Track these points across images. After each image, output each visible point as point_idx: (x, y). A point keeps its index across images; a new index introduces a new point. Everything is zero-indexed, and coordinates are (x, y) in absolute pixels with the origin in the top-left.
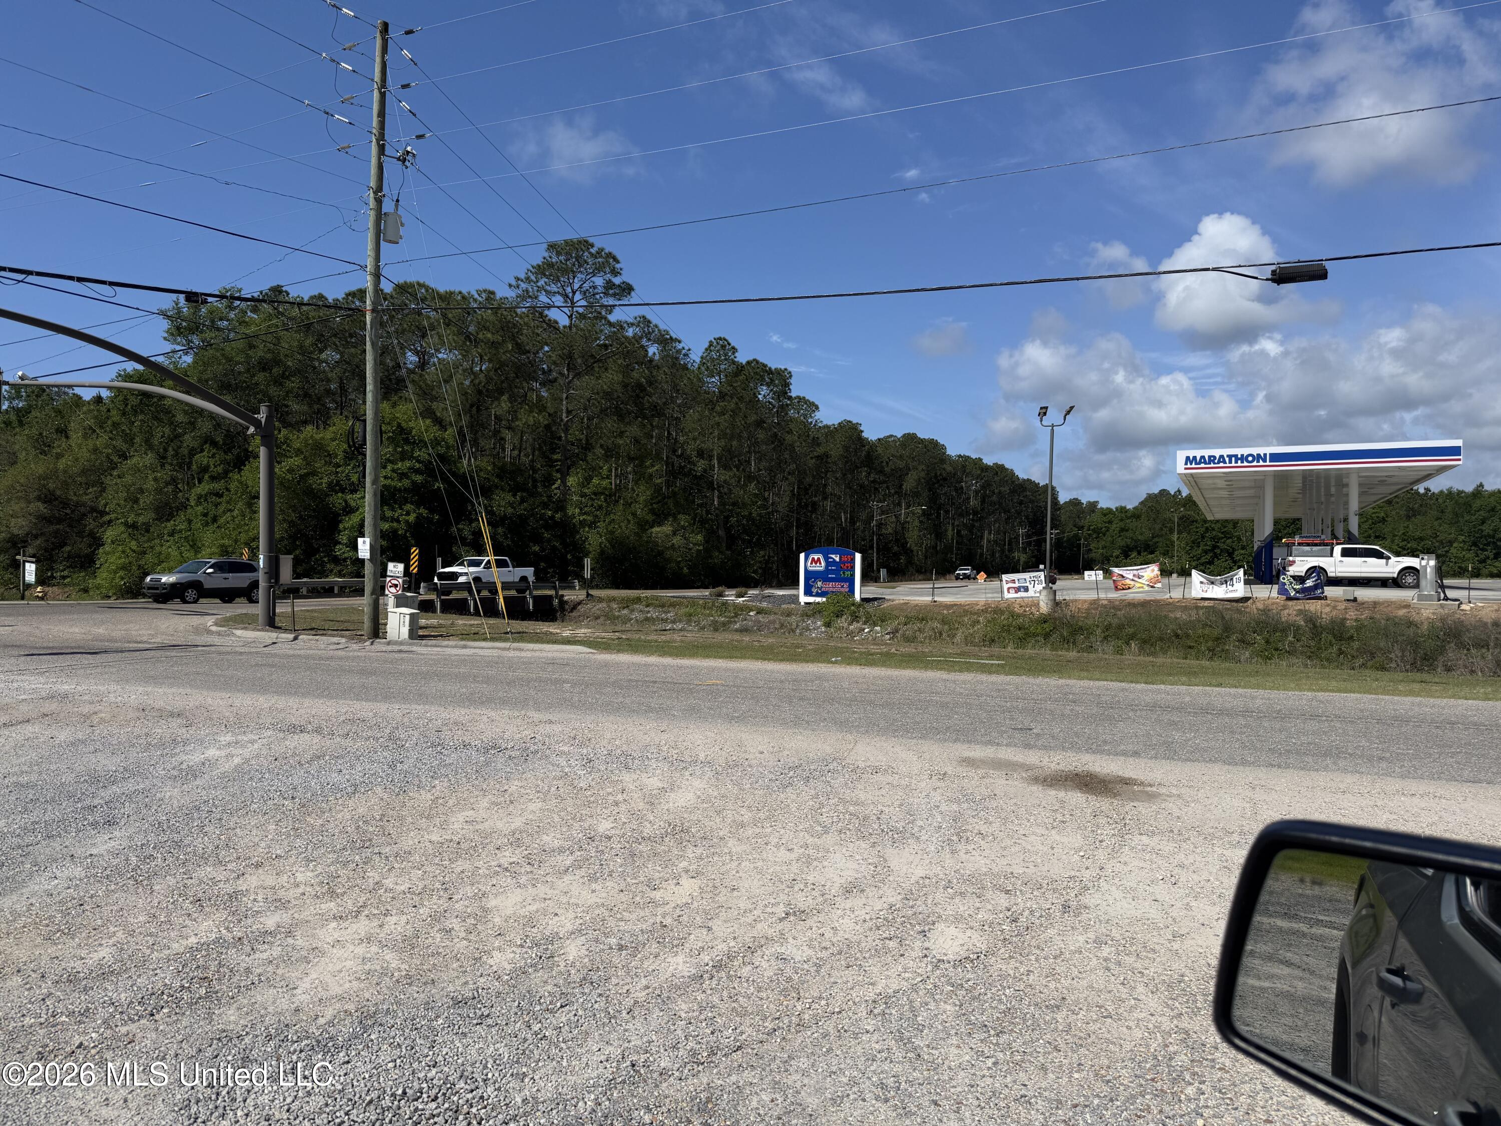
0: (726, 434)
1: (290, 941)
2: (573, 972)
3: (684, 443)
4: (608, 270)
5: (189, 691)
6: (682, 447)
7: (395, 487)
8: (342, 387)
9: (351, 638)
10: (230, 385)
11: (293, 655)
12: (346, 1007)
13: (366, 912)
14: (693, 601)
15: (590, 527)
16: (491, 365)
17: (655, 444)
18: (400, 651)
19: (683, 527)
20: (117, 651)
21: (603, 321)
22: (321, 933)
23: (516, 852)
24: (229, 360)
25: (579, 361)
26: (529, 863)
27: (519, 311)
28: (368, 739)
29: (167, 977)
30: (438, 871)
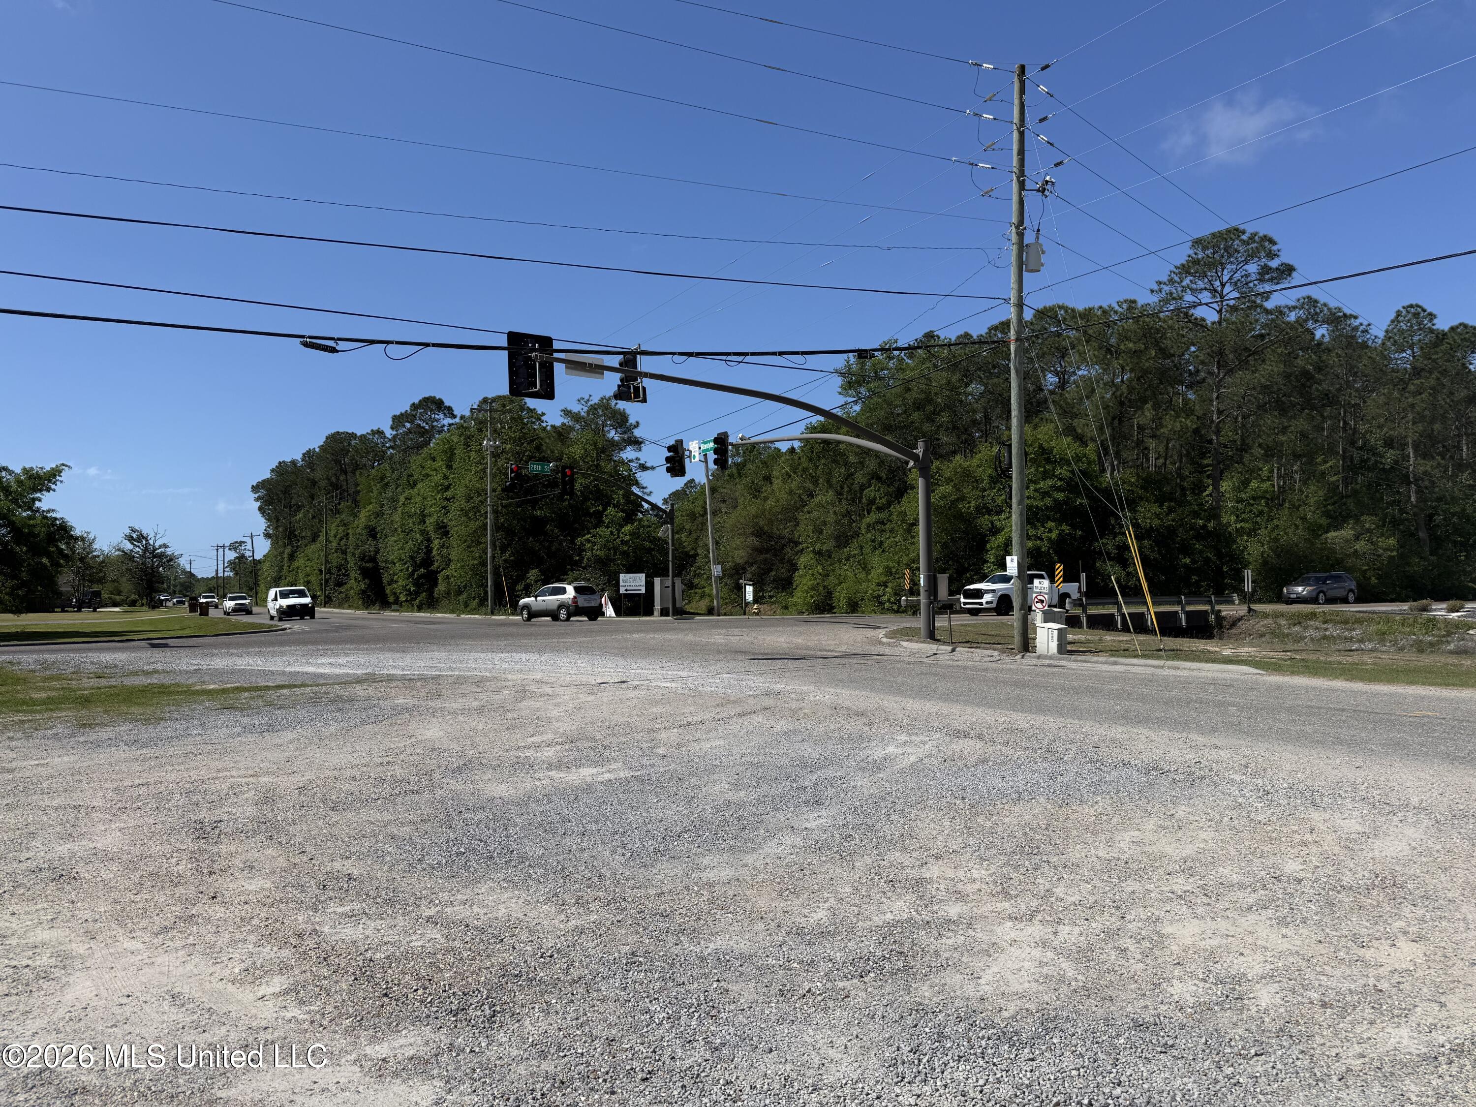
0: (1424, 417)
1: (971, 932)
2: (1267, 1019)
3: (1367, 432)
4: (1263, 254)
5: (869, 694)
6: (1364, 435)
7: (1037, 507)
8: (986, 417)
9: (1003, 651)
10: (891, 426)
11: (953, 666)
12: (1027, 1006)
13: (1039, 918)
14: (1387, 618)
15: (1249, 535)
16: (1133, 375)
17: (1327, 437)
18: (1050, 666)
19: (1369, 530)
20: (812, 658)
21: (1258, 310)
22: (999, 930)
23: (1190, 880)
24: (889, 404)
25: (1231, 356)
26: (1205, 895)
27: (1162, 315)
28: (1027, 749)
29: (870, 945)
30: (1108, 888)
